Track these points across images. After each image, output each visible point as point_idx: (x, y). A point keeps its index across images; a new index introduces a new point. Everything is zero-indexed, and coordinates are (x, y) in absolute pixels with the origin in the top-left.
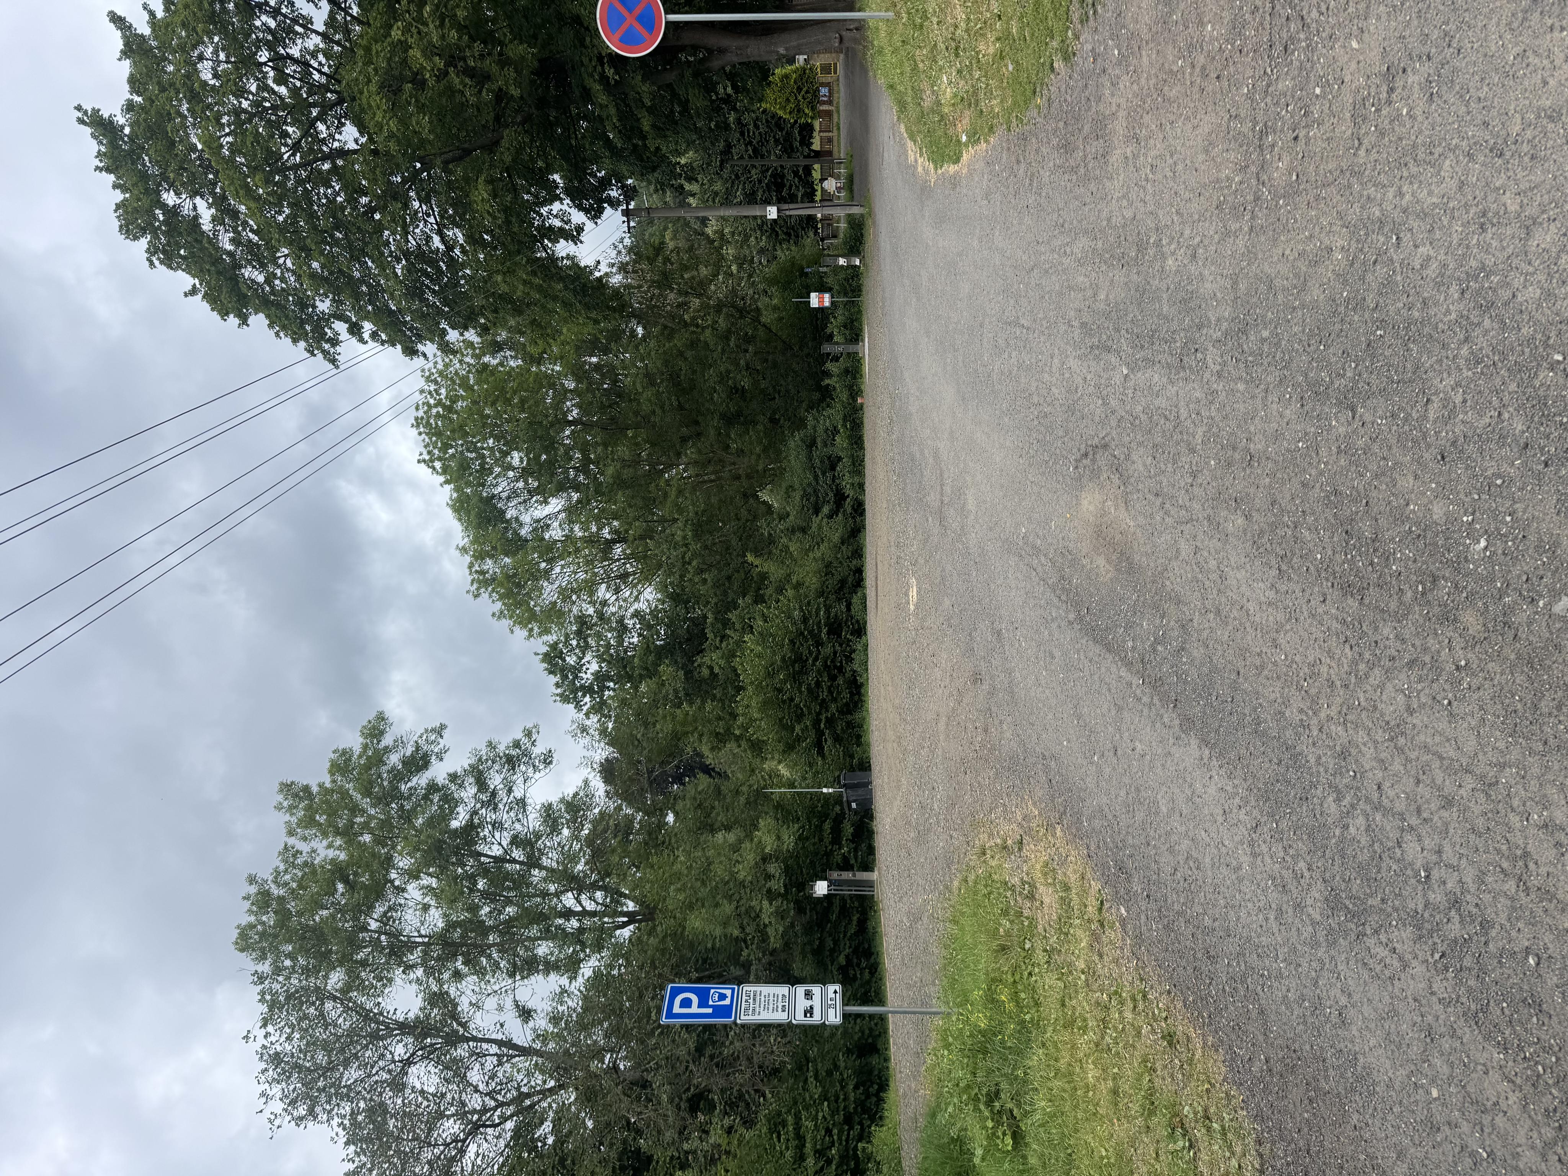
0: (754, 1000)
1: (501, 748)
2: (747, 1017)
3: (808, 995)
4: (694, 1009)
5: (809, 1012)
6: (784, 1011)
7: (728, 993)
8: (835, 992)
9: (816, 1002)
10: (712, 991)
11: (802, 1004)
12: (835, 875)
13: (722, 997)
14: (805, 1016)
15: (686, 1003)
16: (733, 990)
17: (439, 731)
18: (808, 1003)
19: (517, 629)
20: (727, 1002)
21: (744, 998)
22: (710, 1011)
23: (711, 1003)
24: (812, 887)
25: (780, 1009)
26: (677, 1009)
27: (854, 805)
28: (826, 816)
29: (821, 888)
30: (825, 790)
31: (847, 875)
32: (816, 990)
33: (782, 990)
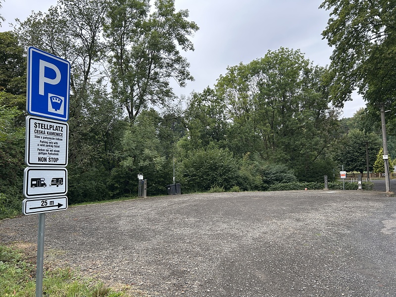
0: (53, 134)
1: (187, 68)
2: (32, 125)
3: (57, 182)
4: (43, 80)
5: (39, 183)
6: (39, 159)
7: (61, 111)
8: (59, 205)
9: (50, 189)
10: (63, 98)
11: (48, 176)
12: (145, 182)
13: (56, 106)
14: (33, 180)
15: (50, 74)
16: (64, 116)
17: (192, 49)
18: (48, 182)
19: (217, 81)
20: (51, 109)
21: (55, 125)
22: (42, 92)
23: (50, 95)
24: (141, 174)
25: (41, 156)
26: (43, 64)
27: (169, 188)
28: (165, 179)
29: (141, 177)
30: (174, 178)
31: (145, 187)
32: (62, 188)
33: (62, 158)
